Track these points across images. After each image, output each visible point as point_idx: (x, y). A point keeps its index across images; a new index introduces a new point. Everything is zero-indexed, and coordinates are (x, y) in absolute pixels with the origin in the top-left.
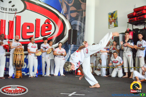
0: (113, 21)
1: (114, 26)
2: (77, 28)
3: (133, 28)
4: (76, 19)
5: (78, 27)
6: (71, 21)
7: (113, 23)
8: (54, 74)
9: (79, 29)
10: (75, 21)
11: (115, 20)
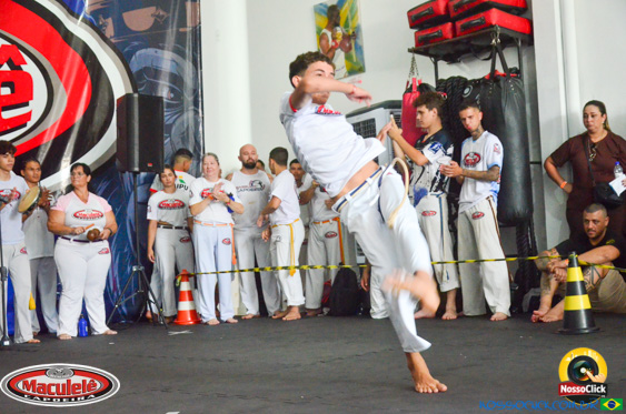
0: (342, 46)
1: (345, 71)
2: (160, 89)
3: (440, 78)
4: (154, 38)
5: (168, 84)
6: (126, 50)
7: (340, 57)
8: (60, 332)
9: (172, 90)
10: (151, 51)
11: (347, 37)
